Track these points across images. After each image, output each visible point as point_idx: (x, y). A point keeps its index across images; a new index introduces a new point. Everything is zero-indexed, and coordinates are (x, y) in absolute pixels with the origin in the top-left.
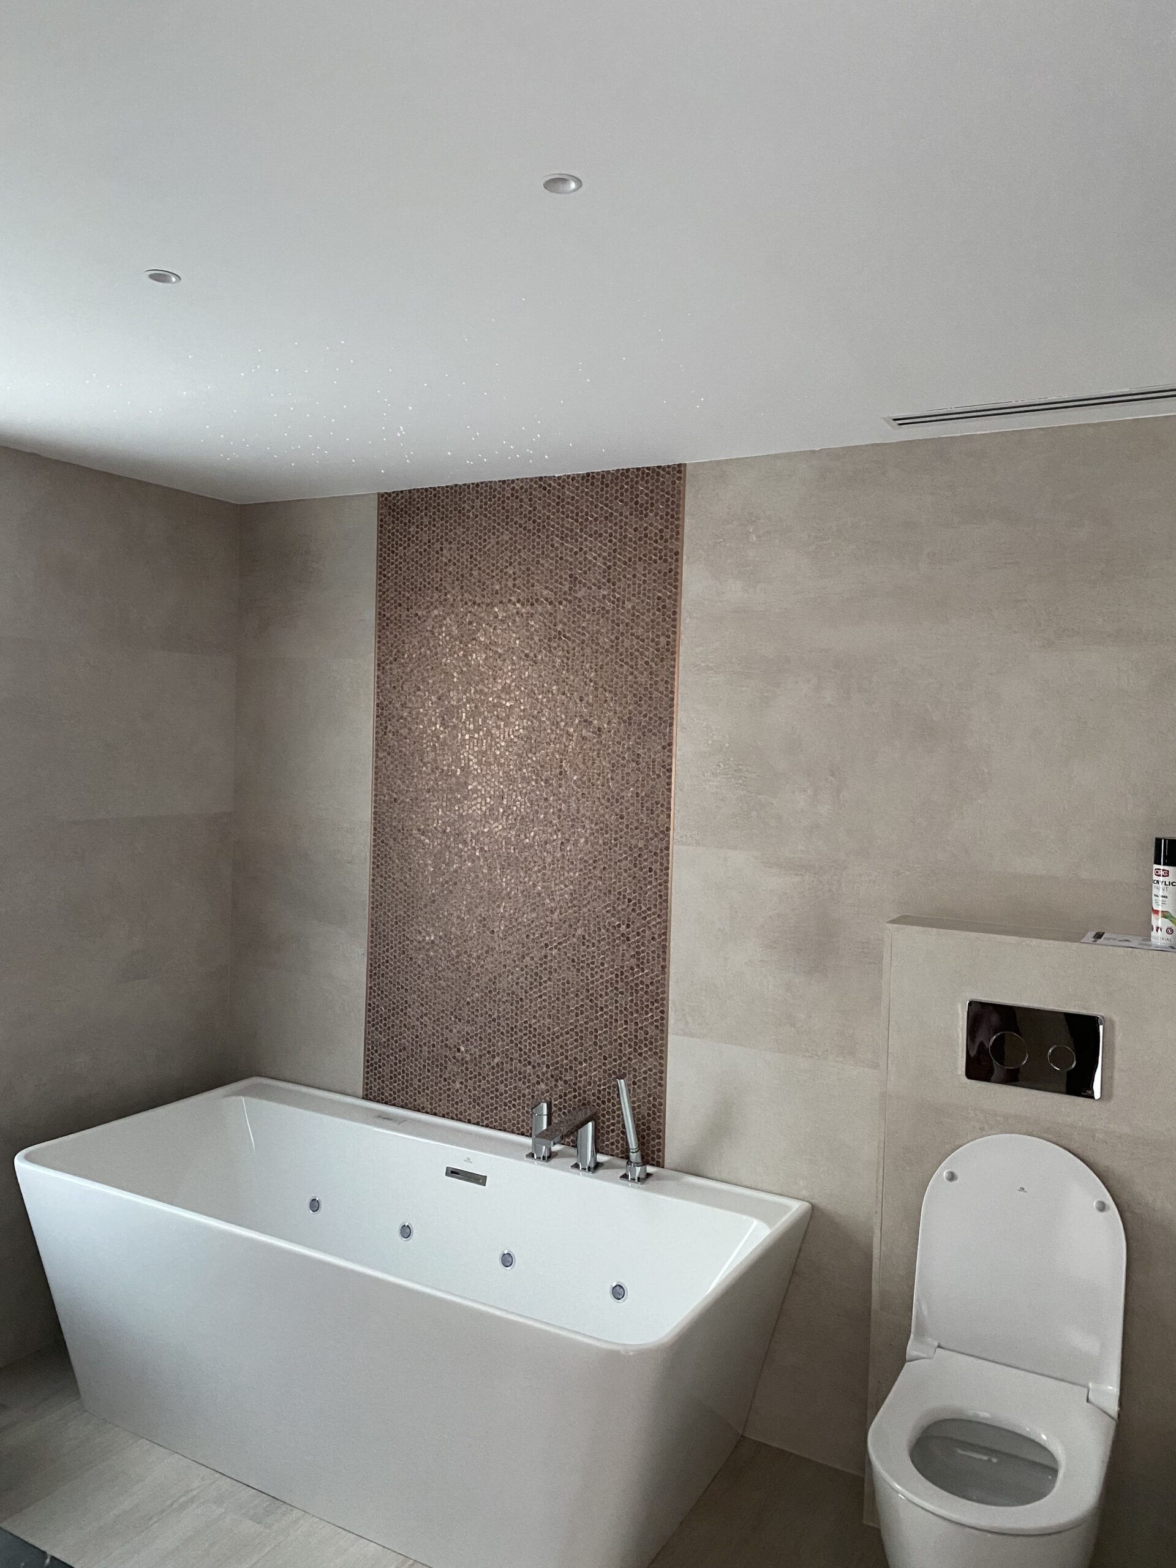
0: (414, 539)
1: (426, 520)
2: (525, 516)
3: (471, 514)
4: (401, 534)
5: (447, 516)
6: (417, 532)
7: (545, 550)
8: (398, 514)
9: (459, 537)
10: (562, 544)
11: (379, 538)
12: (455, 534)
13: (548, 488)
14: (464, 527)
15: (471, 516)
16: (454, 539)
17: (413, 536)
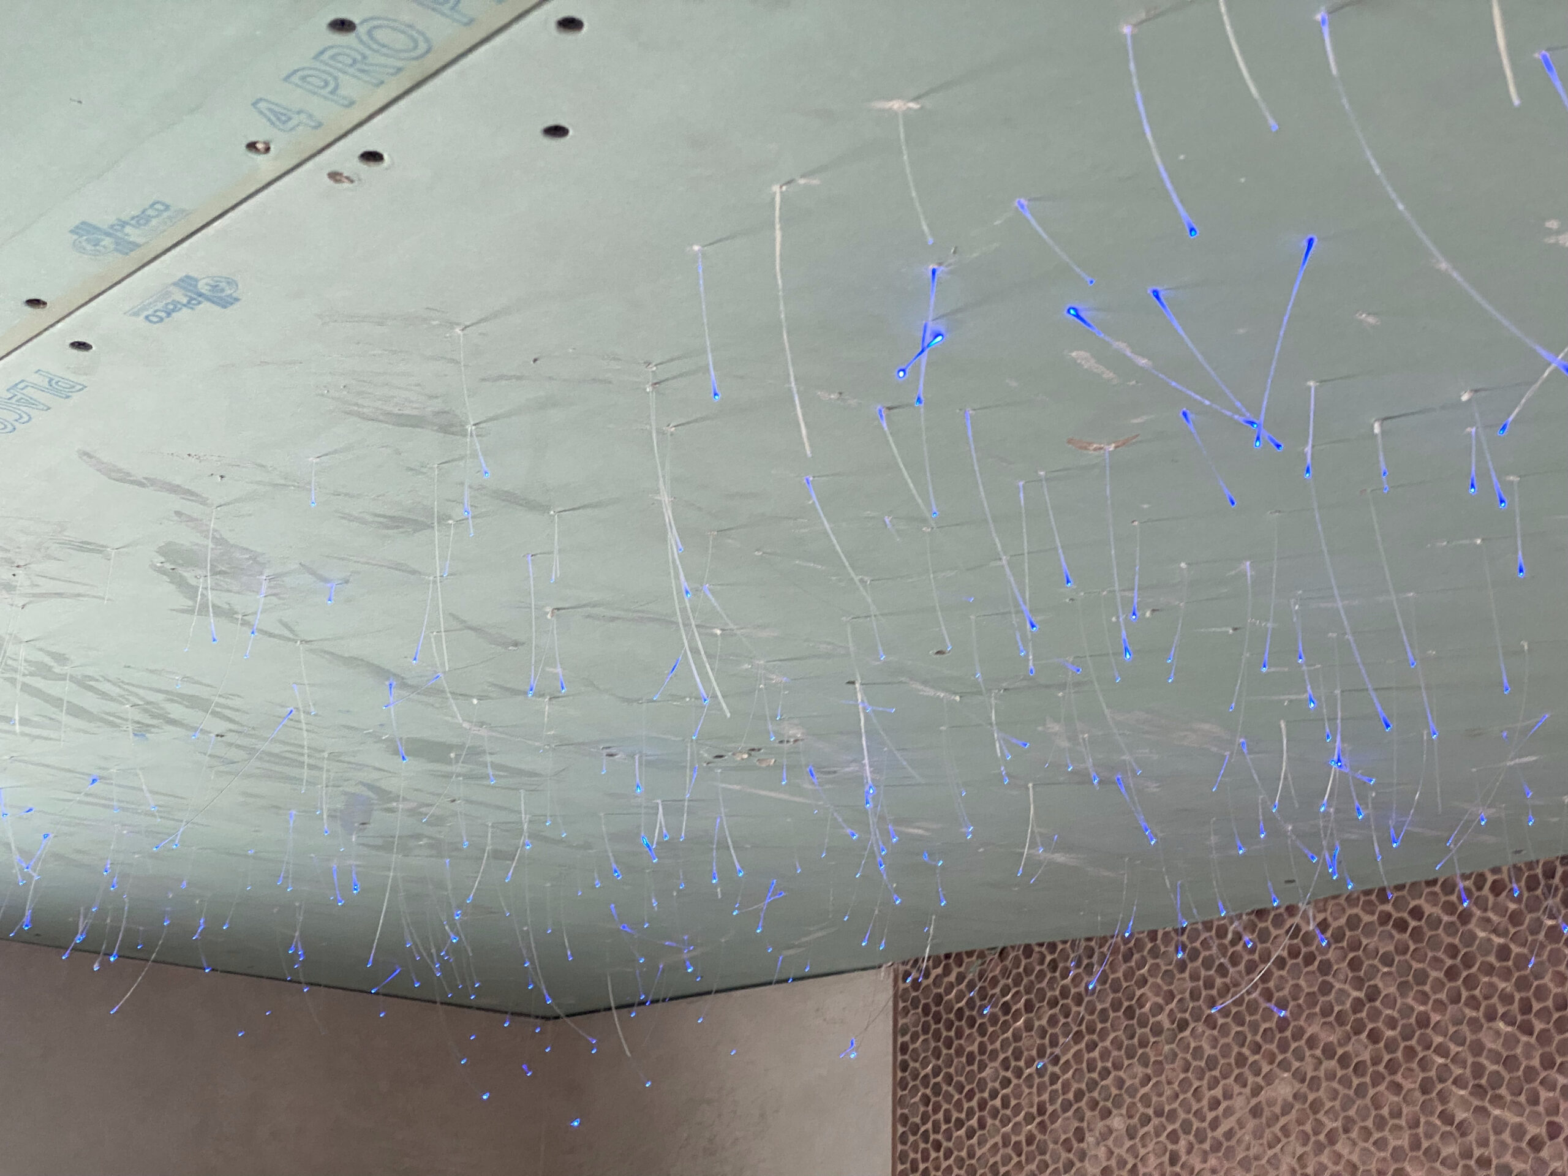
0: (998, 1102)
1: (1030, 1042)
2: (1341, 1019)
3: (1163, 1018)
4: (960, 1088)
5: (1091, 1030)
6: (1006, 1083)
7: (1421, 1130)
8: (949, 1026)
9: (1132, 1091)
10: (1481, 1111)
11: (898, 1102)
12: (1120, 1083)
13: (1413, 923)
14: (1144, 1061)
15: (1167, 1024)
16: (1118, 1103)
17: (994, 1094)
